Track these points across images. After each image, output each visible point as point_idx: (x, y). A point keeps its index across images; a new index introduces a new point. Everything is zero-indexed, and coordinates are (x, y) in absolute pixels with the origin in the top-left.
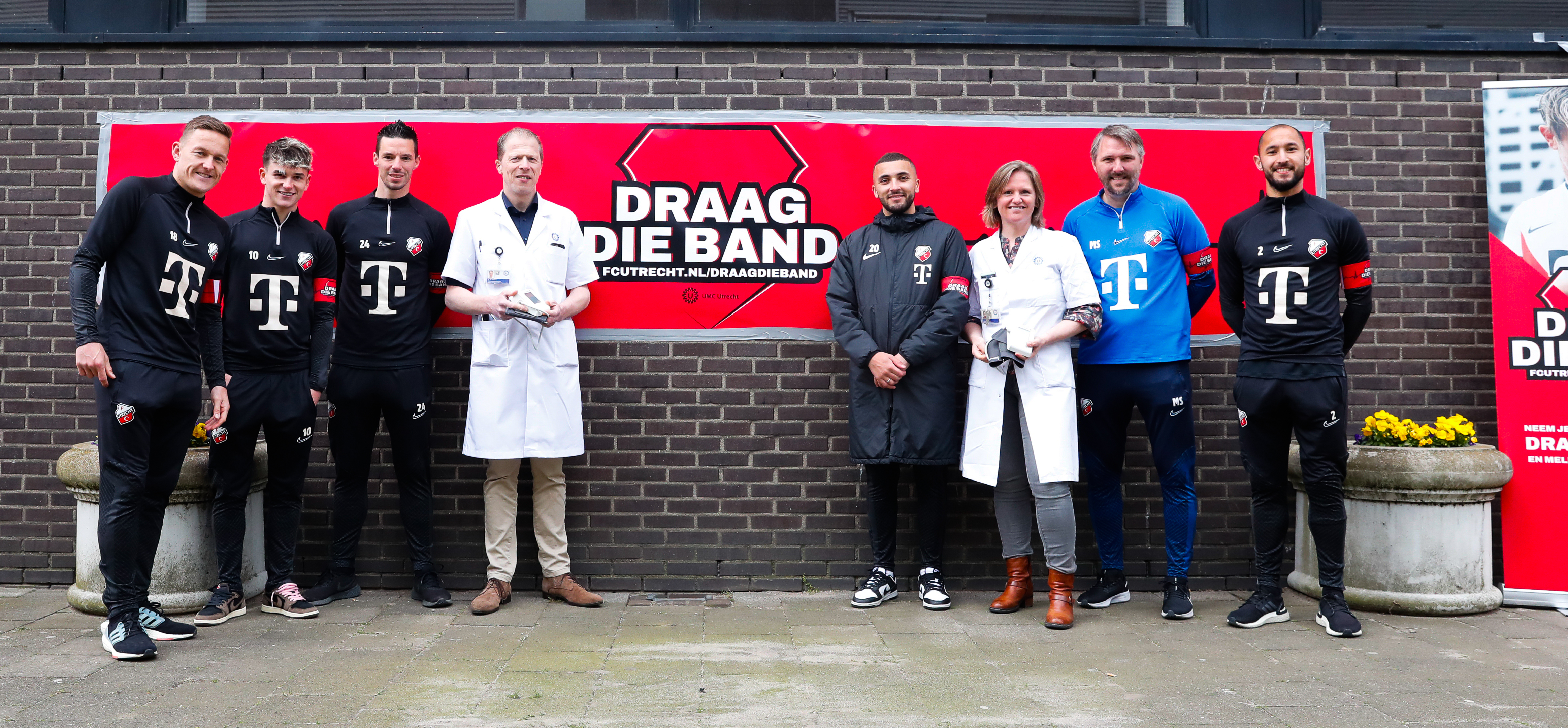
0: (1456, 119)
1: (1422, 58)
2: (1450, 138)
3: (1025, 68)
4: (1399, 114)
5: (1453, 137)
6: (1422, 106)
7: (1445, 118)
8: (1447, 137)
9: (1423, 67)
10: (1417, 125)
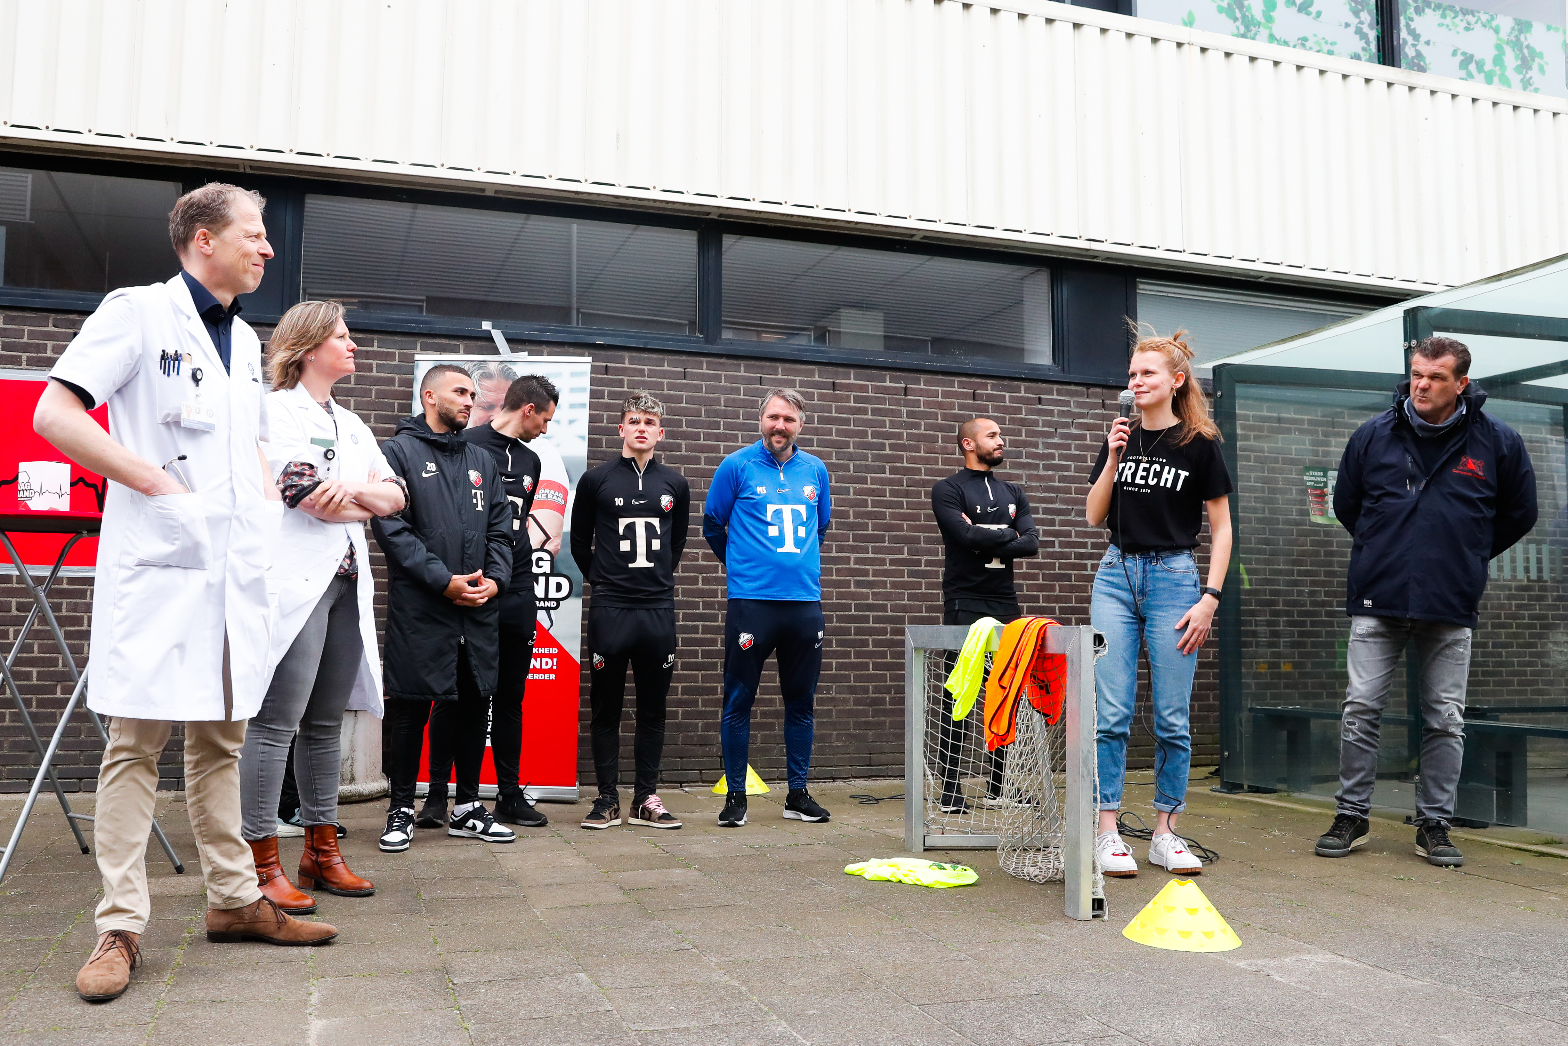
0: (402, 389)
1: (375, 336)
2: (396, 404)
3: (8, 327)
4: (353, 382)
5: (399, 404)
6: (373, 377)
7: (393, 388)
8: (394, 403)
9: (376, 344)
10: (368, 393)
